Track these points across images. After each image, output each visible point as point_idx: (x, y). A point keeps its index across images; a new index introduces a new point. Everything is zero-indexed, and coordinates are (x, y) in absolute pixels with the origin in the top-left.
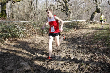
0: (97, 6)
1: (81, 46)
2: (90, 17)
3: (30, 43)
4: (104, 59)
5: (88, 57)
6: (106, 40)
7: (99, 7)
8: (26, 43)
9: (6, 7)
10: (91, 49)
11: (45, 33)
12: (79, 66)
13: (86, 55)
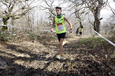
0: (80, 23)
1: (67, 49)
2: (76, 31)
3: (18, 46)
4: (89, 58)
5: (74, 57)
6: (90, 44)
7: (82, 24)
8: (15, 46)
9: (7, 22)
10: (77, 51)
11: (35, 40)
12: (64, 65)
13: (72, 56)
